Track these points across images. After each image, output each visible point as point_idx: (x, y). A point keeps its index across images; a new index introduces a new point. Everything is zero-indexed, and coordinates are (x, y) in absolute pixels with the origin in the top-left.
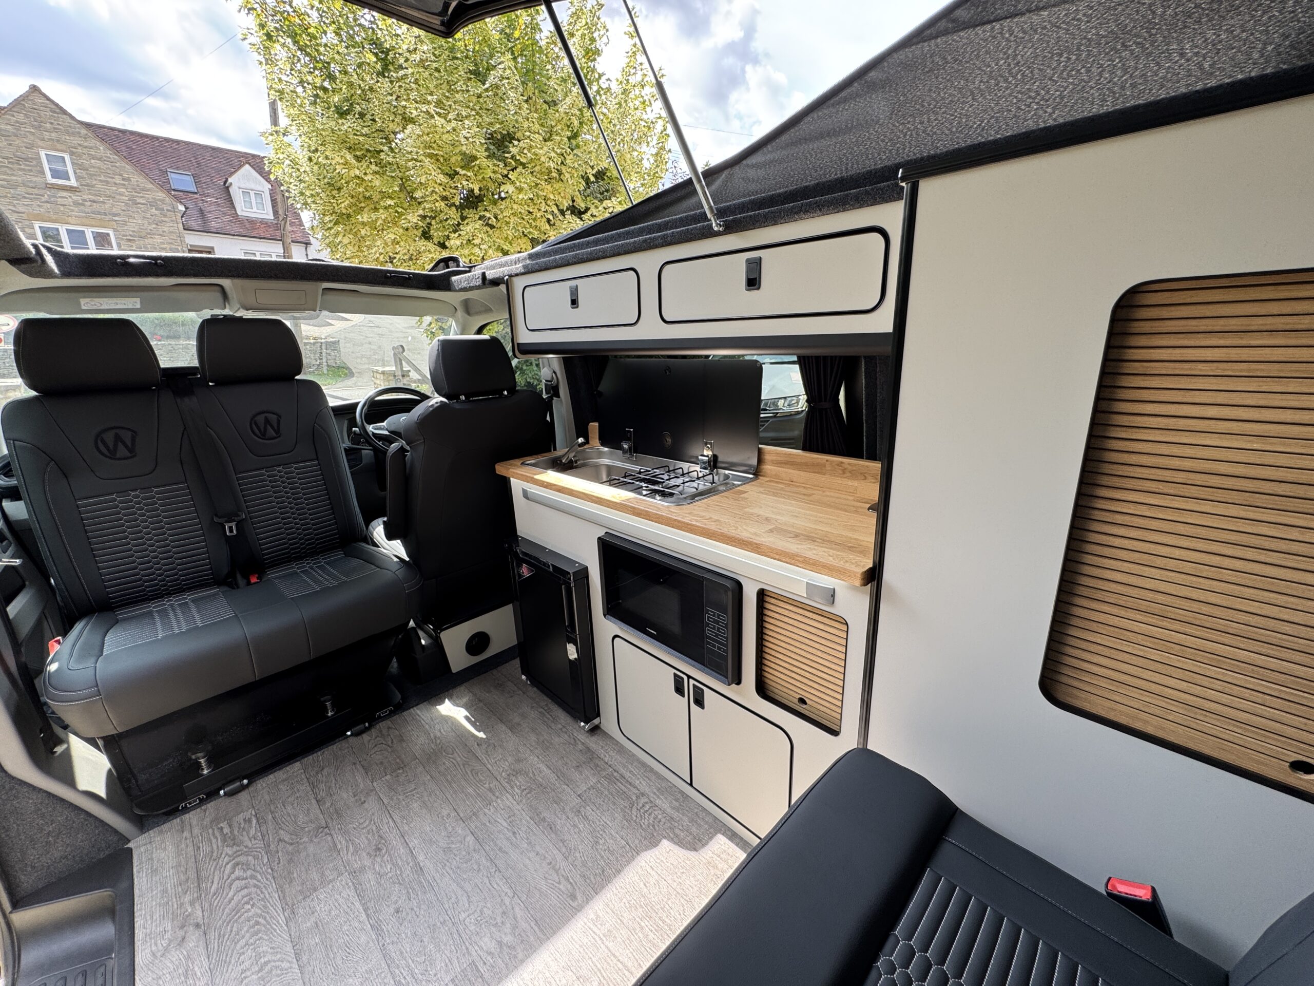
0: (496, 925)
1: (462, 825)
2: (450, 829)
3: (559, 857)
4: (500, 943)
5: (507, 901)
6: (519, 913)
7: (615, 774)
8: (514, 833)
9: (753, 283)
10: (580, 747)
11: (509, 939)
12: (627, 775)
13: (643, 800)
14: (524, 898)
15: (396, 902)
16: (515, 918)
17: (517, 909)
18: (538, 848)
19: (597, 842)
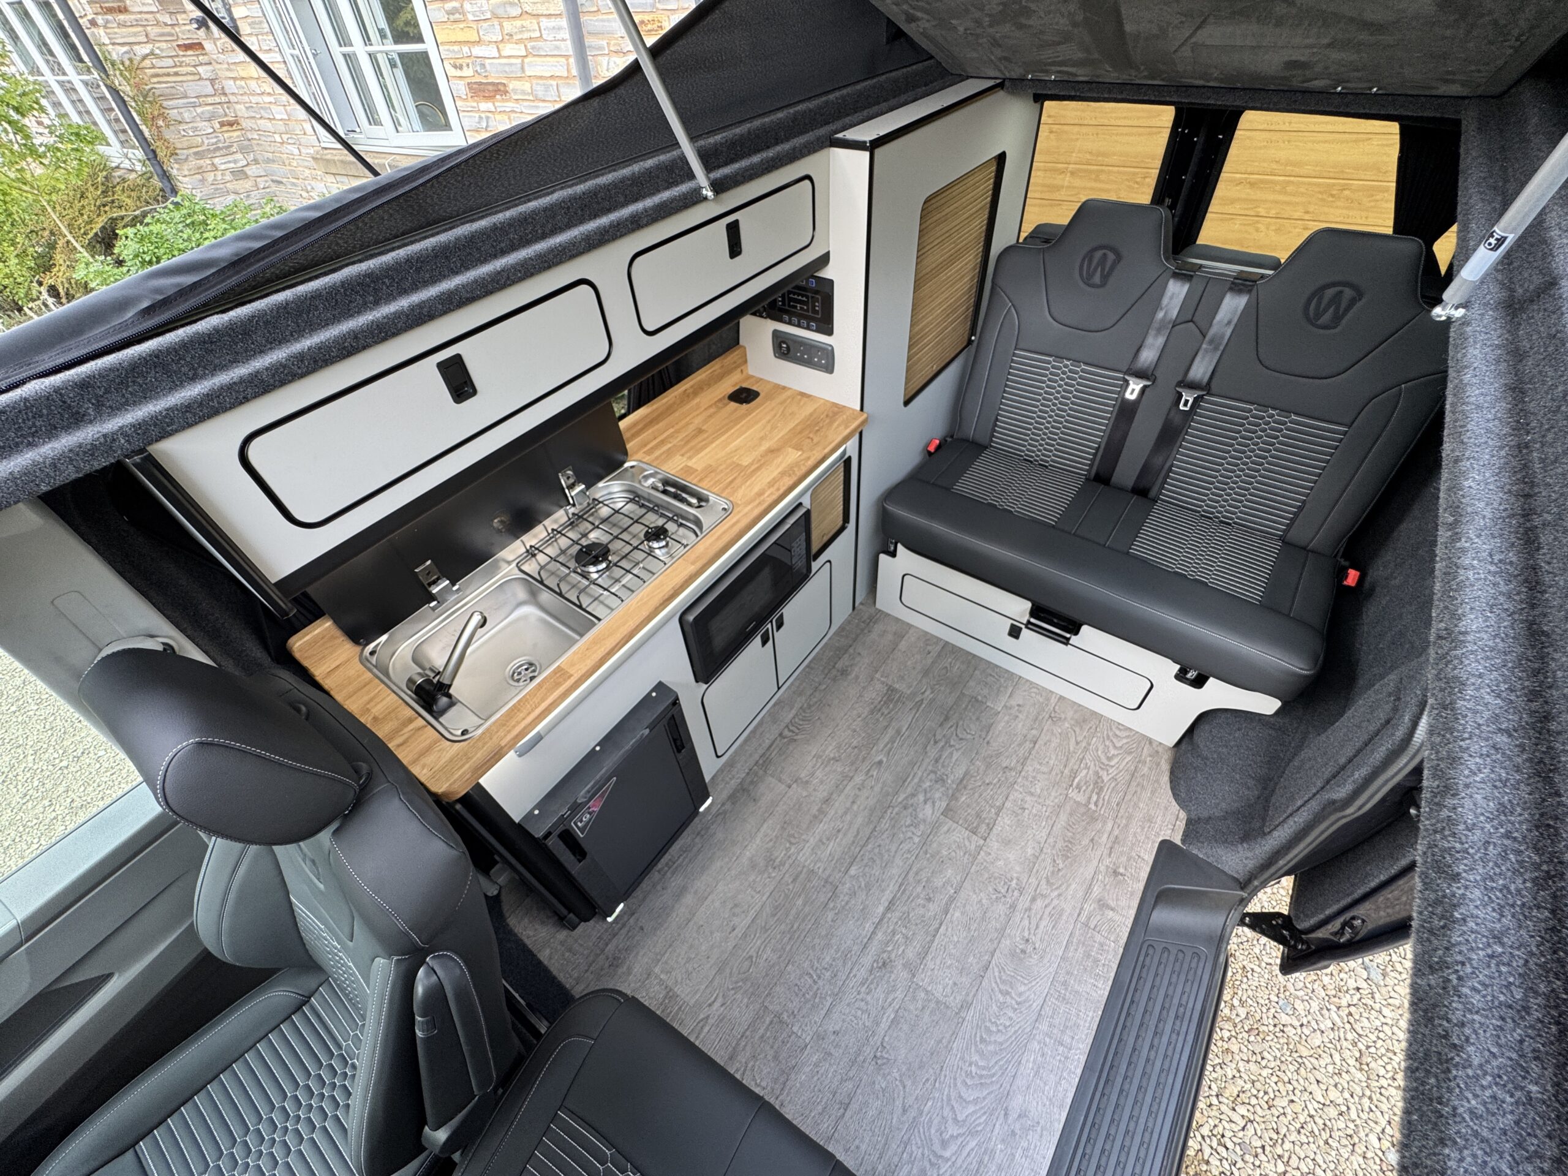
0: (915, 810)
1: (840, 887)
2: (846, 898)
3: (851, 784)
4: (925, 802)
5: (896, 809)
6: (902, 797)
7: (761, 762)
8: (839, 831)
9: (735, 249)
10: (728, 806)
11: (921, 797)
12: (761, 751)
13: (786, 733)
14: (890, 798)
15: (924, 906)
16: (906, 798)
17: (900, 800)
18: (848, 804)
19: (833, 759)
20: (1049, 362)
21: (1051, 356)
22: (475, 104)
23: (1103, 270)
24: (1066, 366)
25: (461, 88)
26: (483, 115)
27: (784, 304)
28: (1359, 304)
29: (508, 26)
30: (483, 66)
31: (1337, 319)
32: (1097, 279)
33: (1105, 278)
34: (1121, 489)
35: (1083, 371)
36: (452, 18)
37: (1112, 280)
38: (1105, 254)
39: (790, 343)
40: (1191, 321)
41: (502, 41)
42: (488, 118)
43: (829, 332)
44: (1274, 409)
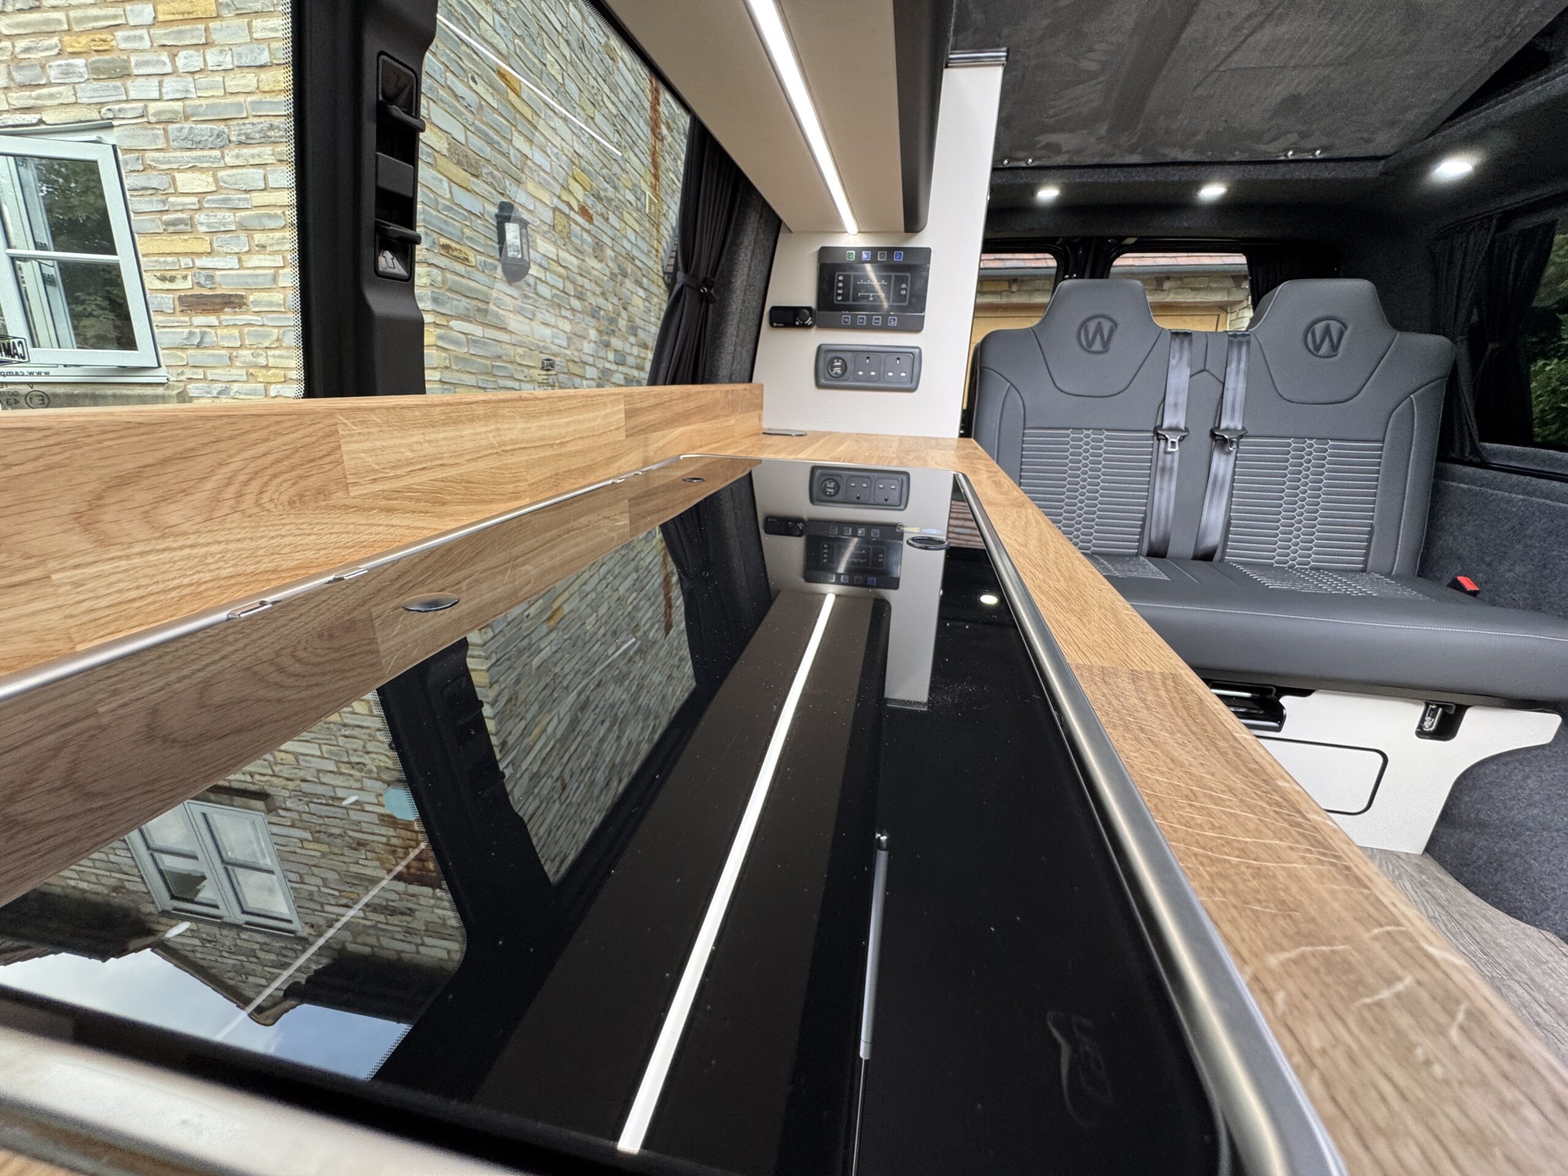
20: (1068, 436)
21: (1068, 429)
22: (186, 319)
23: (1102, 337)
24: (1088, 436)
25: (168, 301)
26: (197, 330)
27: (845, 297)
28: (1347, 334)
29: (259, 237)
30: (211, 278)
31: (1335, 348)
32: (1097, 346)
33: (1106, 344)
34: (1178, 559)
35: (1107, 438)
36: (171, 229)
37: (1114, 344)
38: (1099, 323)
39: (847, 357)
40: (1204, 370)
41: (246, 252)
42: (203, 334)
43: (916, 326)
44: (1311, 438)
